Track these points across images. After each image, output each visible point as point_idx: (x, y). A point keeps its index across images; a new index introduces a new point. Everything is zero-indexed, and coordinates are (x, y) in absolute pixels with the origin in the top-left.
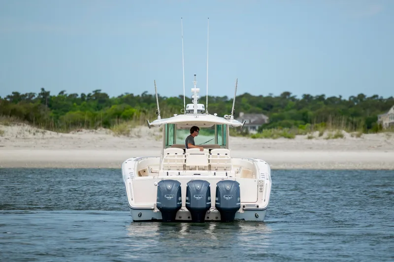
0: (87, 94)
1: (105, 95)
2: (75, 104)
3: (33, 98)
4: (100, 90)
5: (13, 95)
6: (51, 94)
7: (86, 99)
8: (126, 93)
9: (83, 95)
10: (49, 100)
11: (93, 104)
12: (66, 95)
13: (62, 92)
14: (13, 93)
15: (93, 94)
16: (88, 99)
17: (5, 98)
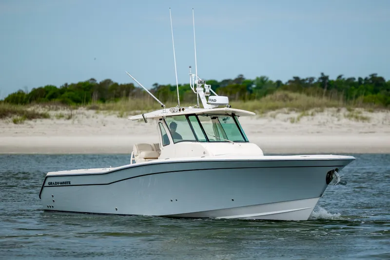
0: (363, 78)
1: (382, 79)
2: (353, 88)
3: (313, 82)
4: (376, 74)
6: (330, 78)
7: (363, 82)
9: (360, 79)
10: (328, 84)
11: (370, 87)
12: (344, 79)
13: (340, 77)
14: (294, 78)
15: (369, 77)
16: (365, 83)
17: (286, 83)
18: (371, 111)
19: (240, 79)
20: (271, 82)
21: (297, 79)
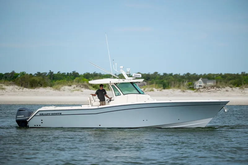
1: (78, 73)
2: (64, 77)
3: (46, 75)
4: (75, 71)
6: (54, 73)
7: (69, 75)
8: (87, 73)
10: (53, 75)
11: (72, 77)
12: (60, 73)
13: (59, 72)
14: (38, 72)
15: (72, 73)
17: (34, 75)
18: (7, 85)
19: (13, 73)
20: (27, 74)
21: (39, 73)
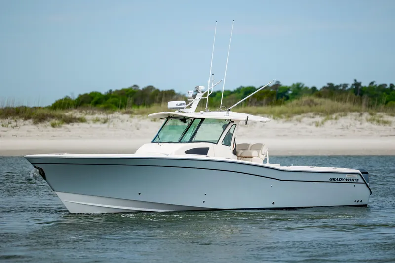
2: (384, 93)
3: (346, 89)
5: (328, 86)
6: (363, 85)
9: (391, 85)
10: (361, 90)
12: (376, 85)
13: (372, 83)
14: (328, 84)
17: (321, 89)
18: (392, 116)
19: (277, 86)
20: (306, 88)
21: (331, 85)
